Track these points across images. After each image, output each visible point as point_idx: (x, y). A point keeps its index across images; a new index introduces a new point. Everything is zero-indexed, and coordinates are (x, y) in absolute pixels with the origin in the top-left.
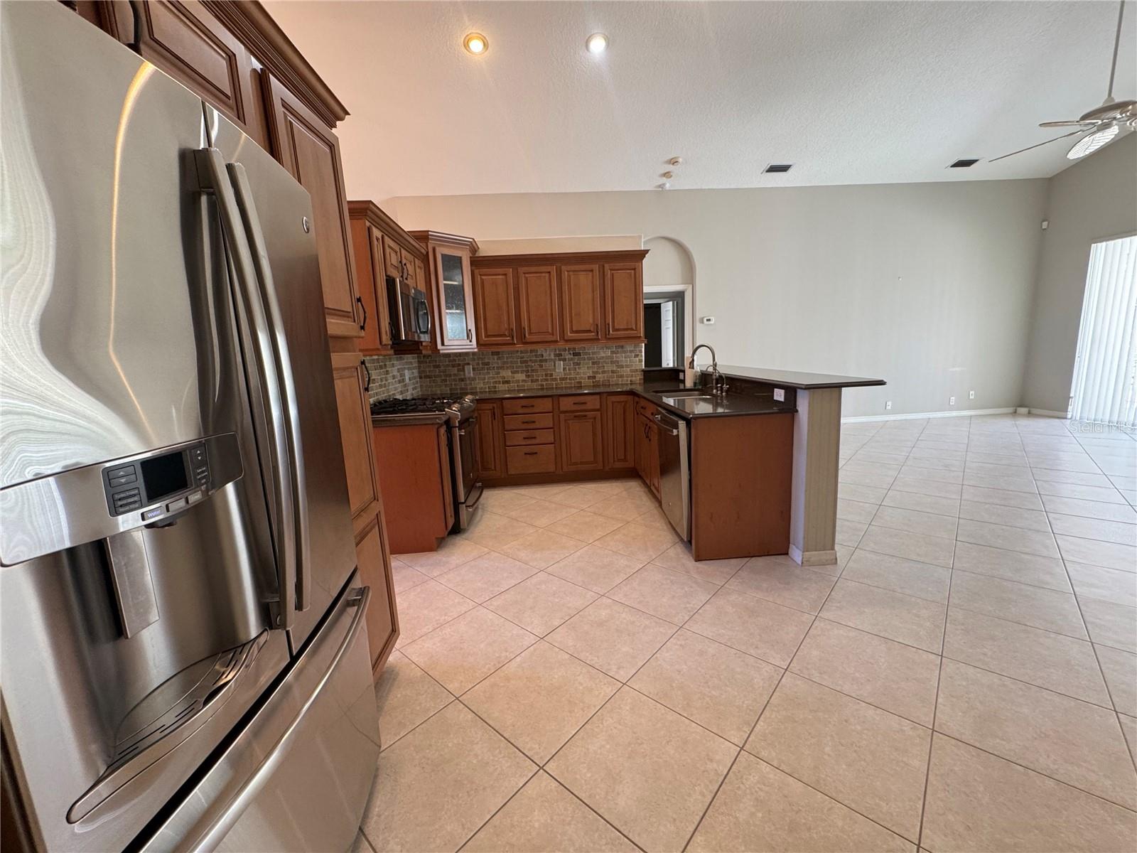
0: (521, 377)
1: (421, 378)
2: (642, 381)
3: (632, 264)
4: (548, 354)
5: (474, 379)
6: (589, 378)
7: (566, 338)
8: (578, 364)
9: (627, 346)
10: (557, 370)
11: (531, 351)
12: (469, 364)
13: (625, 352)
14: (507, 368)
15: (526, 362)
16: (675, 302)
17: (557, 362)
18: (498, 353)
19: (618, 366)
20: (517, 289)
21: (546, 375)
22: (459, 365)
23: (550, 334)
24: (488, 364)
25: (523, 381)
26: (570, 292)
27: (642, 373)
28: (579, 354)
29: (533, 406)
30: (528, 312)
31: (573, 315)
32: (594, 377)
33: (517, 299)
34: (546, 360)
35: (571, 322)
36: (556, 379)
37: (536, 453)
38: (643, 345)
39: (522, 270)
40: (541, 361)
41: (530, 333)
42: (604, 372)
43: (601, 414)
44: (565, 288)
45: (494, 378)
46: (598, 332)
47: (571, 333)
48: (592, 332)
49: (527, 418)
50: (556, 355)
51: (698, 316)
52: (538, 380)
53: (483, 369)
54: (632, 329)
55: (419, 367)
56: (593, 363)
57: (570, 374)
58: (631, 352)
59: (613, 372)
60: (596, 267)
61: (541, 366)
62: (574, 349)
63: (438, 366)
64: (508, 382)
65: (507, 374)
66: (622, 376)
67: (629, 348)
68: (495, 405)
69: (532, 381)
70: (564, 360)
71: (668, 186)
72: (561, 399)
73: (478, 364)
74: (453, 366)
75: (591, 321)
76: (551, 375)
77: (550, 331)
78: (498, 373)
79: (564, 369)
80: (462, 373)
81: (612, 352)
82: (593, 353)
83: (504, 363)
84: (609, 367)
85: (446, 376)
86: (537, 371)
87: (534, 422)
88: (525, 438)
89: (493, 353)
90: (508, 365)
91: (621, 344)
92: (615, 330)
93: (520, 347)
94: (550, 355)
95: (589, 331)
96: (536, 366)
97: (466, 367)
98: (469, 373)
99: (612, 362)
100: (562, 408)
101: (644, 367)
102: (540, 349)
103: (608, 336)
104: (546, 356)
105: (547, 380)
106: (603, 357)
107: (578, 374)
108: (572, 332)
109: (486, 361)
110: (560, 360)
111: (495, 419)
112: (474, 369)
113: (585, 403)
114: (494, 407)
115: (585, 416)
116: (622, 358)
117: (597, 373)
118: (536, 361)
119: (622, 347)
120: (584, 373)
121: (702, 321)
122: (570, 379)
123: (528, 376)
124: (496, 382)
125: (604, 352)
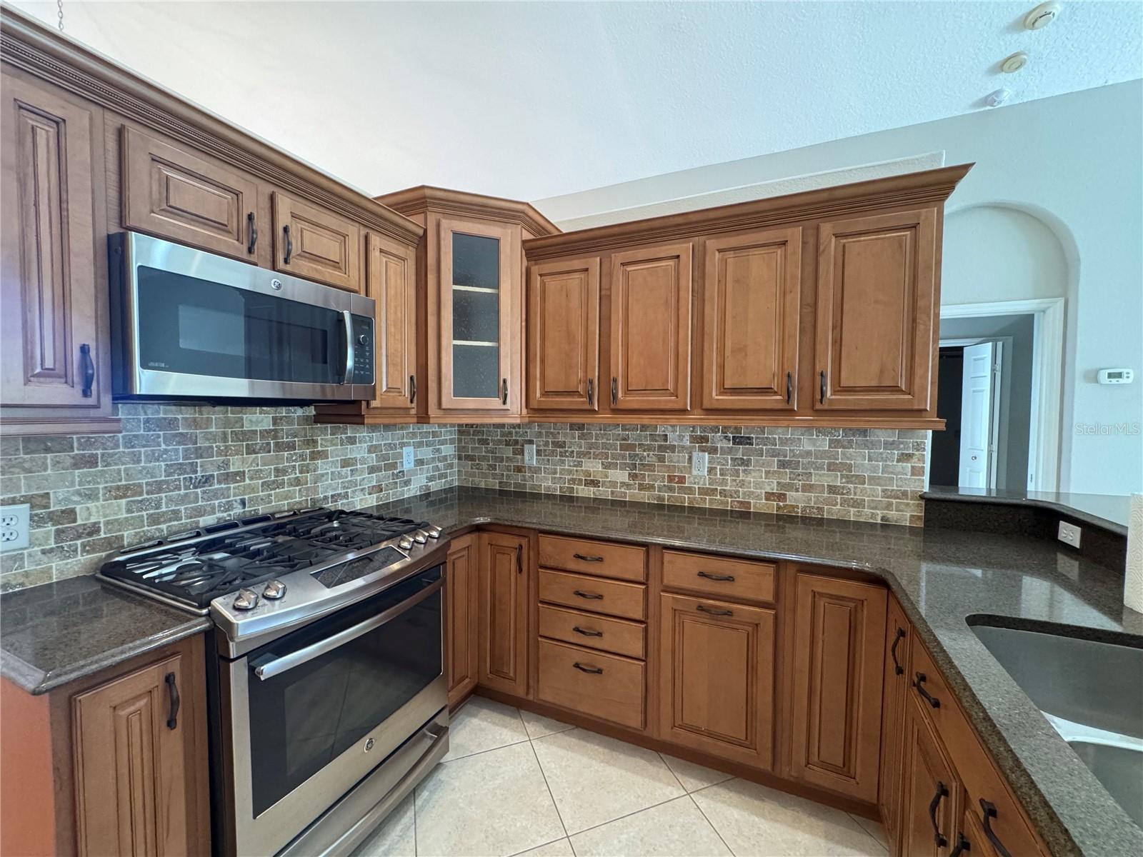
0: (620, 476)
1: (460, 459)
2: (920, 524)
3: (905, 215)
4: (678, 434)
5: (537, 470)
6: (769, 496)
7: (706, 405)
8: (745, 463)
9: (878, 432)
10: (695, 472)
11: (644, 428)
12: (531, 442)
13: (874, 445)
14: (596, 456)
15: (631, 447)
16: (1000, 344)
17: (695, 455)
18: (581, 427)
19: (849, 479)
20: (605, 299)
21: (671, 479)
22: (516, 442)
23: (672, 395)
24: (562, 445)
25: (623, 484)
26: (723, 294)
27: (923, 503)
28: (748, 441)
29: (600, 560)
30: (626, 346)
31: (728, 353)
32: (781, 497)
33: (605, 320)
34: (672, 448)
35: (722, 367)
36: (690, 490)
37: (600, 671)
38: (930, 433)
39: (618, 257)
40: (660, 447)
41: (628, 391)
42: (808, 488)
43: (776, 617)
44: (712, 289)
45: (570, 472)
46: (789, 394)
47: (721, 394)
48: (776, 393)
49: (588, 584)
50: (694, 439)
51: (1081, 363)
52: (652, 487)
53: (553, 453)
54: (895, 389)
55: (460, 441)
56: (783, 464)
57: (724, 482)
58: (888, 445)
59: (832, 490)
60: (794, 233)
61: (661, 459)
62: (738, 429)
63: (485, 442)
64: (594, 483)
65: (593, 466)
66: (858, 504)
67: (882, 436)
68: (524, 542)
69: (641, 487)
70: (713, 450)
71: (1007, 98)
72: (668, 556)
73: (546, 444)
74: (507, 444)
75: (775, 367)
76: (682, 480)
77: (670, 386)
78: (580, 464)
79: (711, 470)
80: (519, 457)
81: (835, 443)
82: (784, 442)
83: (591, 446)
84: (822, 478)
85: (495, 459)
86: (650, 467)
87: (600, 597)
88: (577, 629)
89: (573, 427)
90: (598, 452)
91: (862, 425)
92: (840, 389)
93: (606, 417)
94: (681, 437)
95: (766, 391)
96: (650, 457)
97: (526, 446)
98: (532, 458)
99: (831, 467)
100: (670, 580)
101: (926, 489)
102: (663, 426)
103: (818, 406)
104: (673, 438)
105: (671, 489)
106: (808, 453)
107: (742, 484)
108: (724, 390)
109: (561, 439)
110: (702, 450)
111: (521, 570)
112: (539, 453)
113: (730, 579)
114: (521, 547)
115: (729, 613)
116: (859, 458)
117: (790, 487)
118: (649, 448)
119: (864, 432)
120: (757, 485)
121: (1093, 377)
122: (723, 493)
123: (633, 477)
124: (573, 481)
125: (814, 443)
